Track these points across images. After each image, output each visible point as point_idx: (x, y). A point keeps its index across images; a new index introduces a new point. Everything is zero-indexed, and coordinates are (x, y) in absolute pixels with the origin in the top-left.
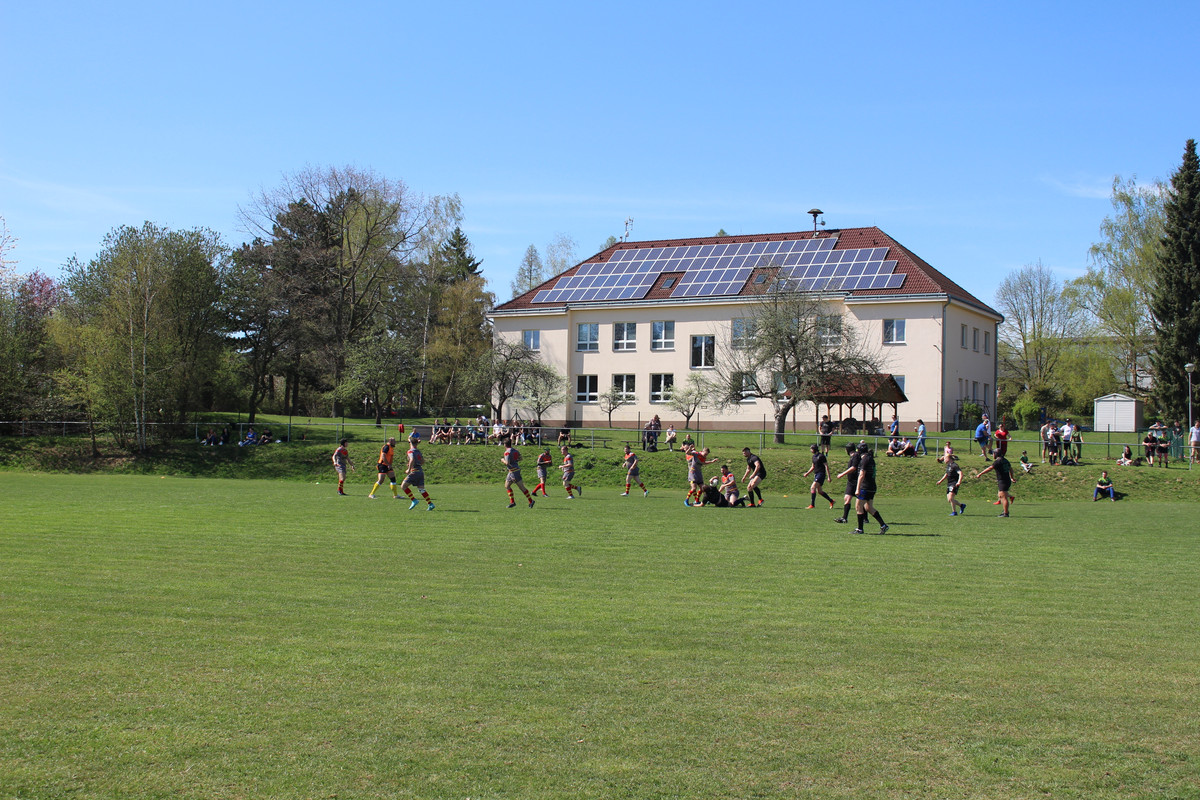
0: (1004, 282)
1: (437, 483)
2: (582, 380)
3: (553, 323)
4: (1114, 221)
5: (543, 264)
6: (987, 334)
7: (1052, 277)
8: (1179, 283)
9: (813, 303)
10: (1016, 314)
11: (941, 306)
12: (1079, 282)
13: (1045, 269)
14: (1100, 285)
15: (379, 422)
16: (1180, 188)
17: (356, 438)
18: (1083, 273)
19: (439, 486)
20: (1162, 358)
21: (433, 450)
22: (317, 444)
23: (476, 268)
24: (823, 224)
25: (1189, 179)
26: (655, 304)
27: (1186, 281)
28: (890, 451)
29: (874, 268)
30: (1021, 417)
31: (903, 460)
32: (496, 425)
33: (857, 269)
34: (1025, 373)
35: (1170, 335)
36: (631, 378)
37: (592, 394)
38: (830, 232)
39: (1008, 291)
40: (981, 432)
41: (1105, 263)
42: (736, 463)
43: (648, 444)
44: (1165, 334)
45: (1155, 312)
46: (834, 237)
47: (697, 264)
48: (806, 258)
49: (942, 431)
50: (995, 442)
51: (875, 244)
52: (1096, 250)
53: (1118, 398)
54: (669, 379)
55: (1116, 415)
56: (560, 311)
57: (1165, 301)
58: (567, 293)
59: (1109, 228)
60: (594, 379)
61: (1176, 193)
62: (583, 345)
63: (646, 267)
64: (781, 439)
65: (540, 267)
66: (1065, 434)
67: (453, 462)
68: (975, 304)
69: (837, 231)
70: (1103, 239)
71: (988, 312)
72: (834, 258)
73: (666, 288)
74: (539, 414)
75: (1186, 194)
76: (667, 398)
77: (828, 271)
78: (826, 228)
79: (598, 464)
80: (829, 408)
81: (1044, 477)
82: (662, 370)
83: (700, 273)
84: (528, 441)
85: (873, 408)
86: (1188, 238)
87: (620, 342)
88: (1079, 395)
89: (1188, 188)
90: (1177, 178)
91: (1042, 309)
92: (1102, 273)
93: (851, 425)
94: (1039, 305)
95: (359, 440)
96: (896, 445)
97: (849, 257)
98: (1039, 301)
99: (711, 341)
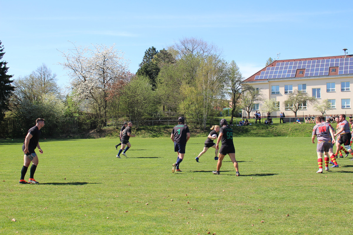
38: (351, 55)
47: (308, 66)
48: (346, 64)
56: (267, 82)
58: (266, 76)
60: (278, 103)
62: (274, 92)
63: (290, 68)
73: (301, 74)
83: (311, 69)
87: (287, 91)
99: (319, 90)
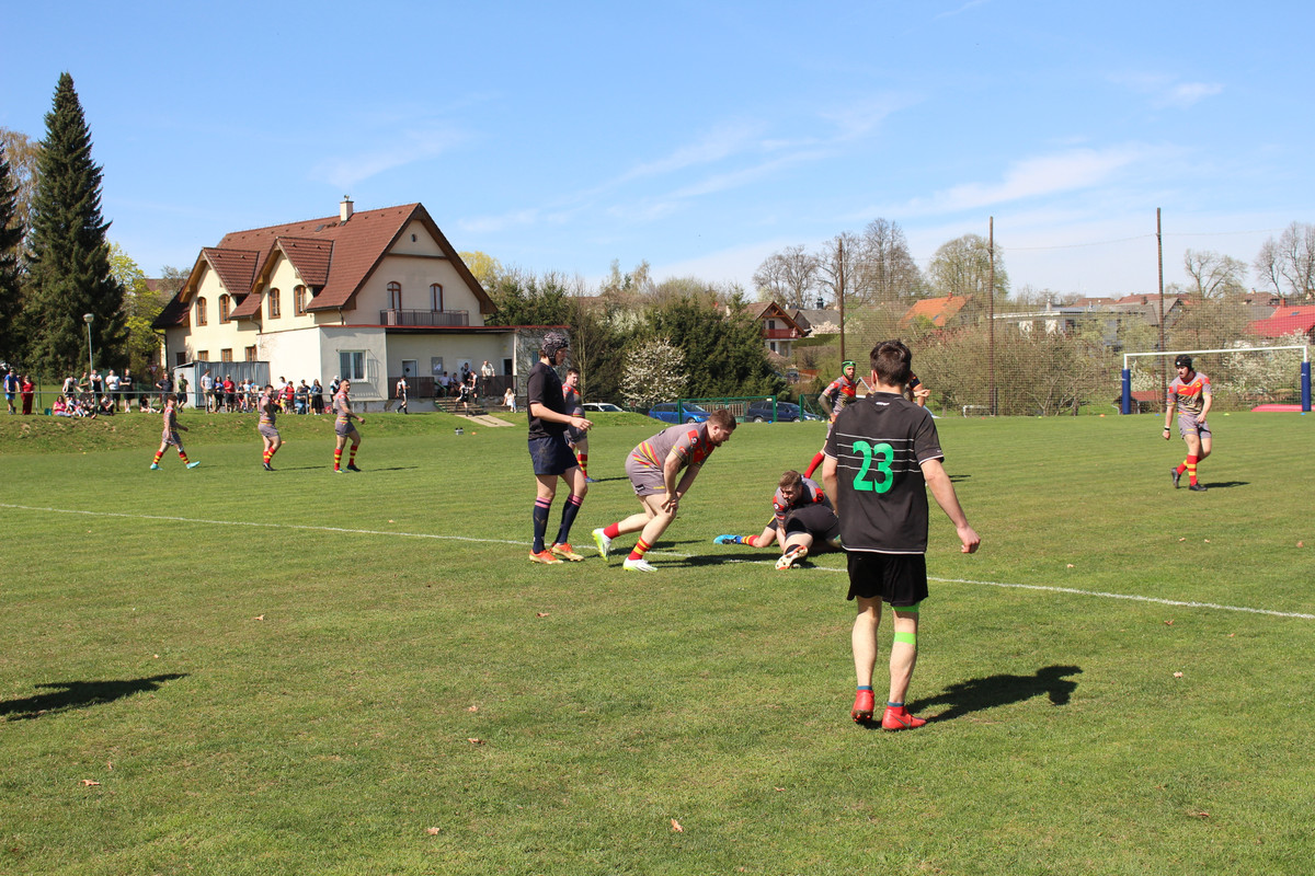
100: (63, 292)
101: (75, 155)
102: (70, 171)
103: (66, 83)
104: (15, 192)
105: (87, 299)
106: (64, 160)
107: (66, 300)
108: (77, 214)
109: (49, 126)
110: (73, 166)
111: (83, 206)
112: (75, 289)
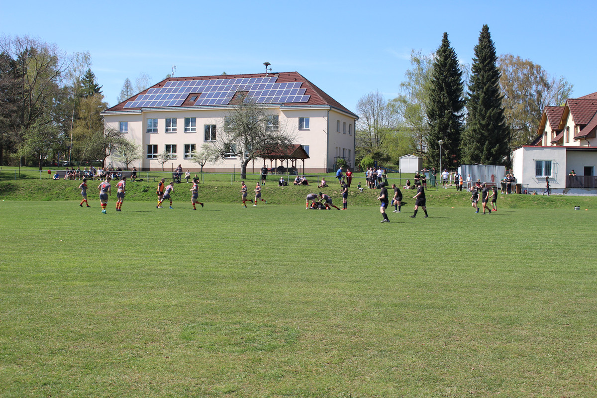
0: (360, 99)
1: (67, 200)
2: (150, 147)
3: (135, 118)
4: (412, 71)
5: (133, 88)
6: (350, 125)
7: (383, 97)
8: (439, 102)
9: (260, 109)
10: (366, 116)
11: (327, 111)
12: (395, 100)
13: (380, 93)
14: (405, 102)
15: (41, 169)
16: (440, 56)
17: (27, 177)
18: (396, 96)
19: (68, 201)
20: (431, 138)
21: (66, 183)
22: (5, 180)
23: (99, 90)
24: (271, 70)
25: (445, 51)
26: (186, 109)
27: (442, 100)
28: (295, 182)
29: (295, 92)
30: (364, 165)
31: (302, 187)
32: (99, 170)
33: (287, 92)
34: (370, 144)
35: (435, 127)
36: (174, 146)
37: (154, 154)
38: (274, 74)
39: (362, 104)
40: (339, 173)
41: (407, 91)
42: (220, 189)
43: (176, 180)
44: (433, 126)
45: (428, 115)
46: (276, 77)
47: (208, 89)
48: (262, 87)
49: (327, 173)
50: (346, 178)
51: (296, 80)
52: (403, 85)
53: (410, 157)
54: (193, 147)
55: (409, 165)
56: (138, 112)
57: (433, 110)
58: (142, 103)
59: (409, 74)
60: (156, 147)
61: (438, 58)
62: (151, 129)
63: (182, 90)
64: (244, 177)
65: (132, 89)
66: (379, 174)
67: (76, 189)
68: (344, 110)
69: (278, 73)
70: (406, 80)
71: (351, 114)
72: (276, 87)
73: (192, 101)
74: (127, 164)
75: (443, 59)
76: (192, 156)
77: (272, 93)
78: (272, 72)
79: (150, 190)
80: (271, 161)
81: (369, 195)
82: (190, 142)
83: (209, 93)
84: (115, 178)
85: (293, 161)
86: (443, 80)
87: (169, 128)
88: (393, 155)
89: (444, 56)
90: (439, 51)
91: (378, 113)
92: (405, 96)
93: (281, 170)
94: (377, 111)
95: (28, 178)
96: (298, 179)
97: (283, 87)
98: (376, 109)
99: (214, 127)
100: (474, 130)
101: (485, 63)
102: (482, 72)
103: (486, 29)
104: (463, 83)
105: (486, 134)
106: (481, 67)
107: (474, 134)
108: (482, 92)
109: (475, 50)
110: (484, 70)
111: (487, 89)
112: (479, 129)
